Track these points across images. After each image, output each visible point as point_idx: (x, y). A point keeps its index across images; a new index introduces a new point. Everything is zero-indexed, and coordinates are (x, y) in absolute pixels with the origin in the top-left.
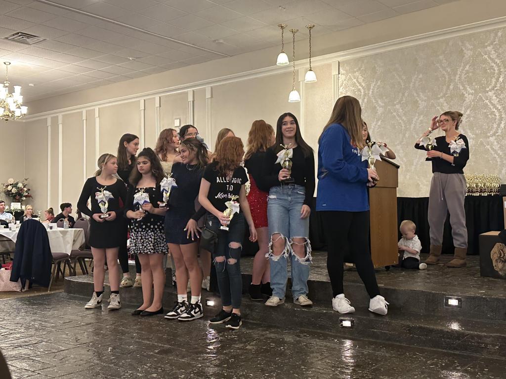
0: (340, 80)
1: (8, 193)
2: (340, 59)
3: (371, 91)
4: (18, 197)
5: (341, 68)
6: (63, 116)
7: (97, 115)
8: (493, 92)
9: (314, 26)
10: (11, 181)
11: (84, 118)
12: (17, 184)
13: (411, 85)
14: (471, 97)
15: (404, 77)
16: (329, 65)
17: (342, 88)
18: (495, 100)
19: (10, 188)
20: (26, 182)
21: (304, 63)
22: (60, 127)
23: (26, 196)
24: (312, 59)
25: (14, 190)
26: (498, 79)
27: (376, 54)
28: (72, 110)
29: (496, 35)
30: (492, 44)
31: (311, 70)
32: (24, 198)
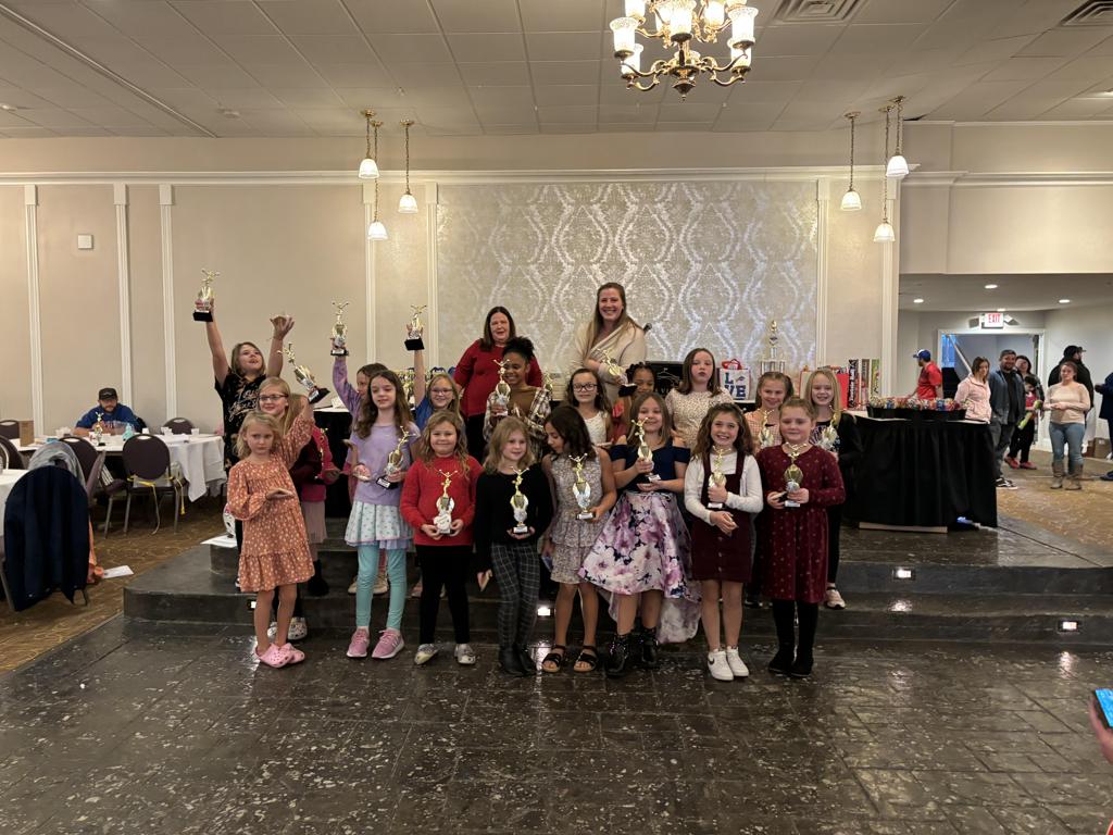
0: (440, 214)
2: (440, 181)
3: (491, 237)
5: (440, 195)
8: (662, 264)
9: (413, 123)
13: (554, 239)
14: (634, 268)
15: (541, 226)
16: (421, 188)
17: (442, 227)
18: (664, 276)
21: (398, 177)
24: (411, 172)
26: (668, 249)
27: (499, 185)
30: (663, 200)
31: (408, 193)
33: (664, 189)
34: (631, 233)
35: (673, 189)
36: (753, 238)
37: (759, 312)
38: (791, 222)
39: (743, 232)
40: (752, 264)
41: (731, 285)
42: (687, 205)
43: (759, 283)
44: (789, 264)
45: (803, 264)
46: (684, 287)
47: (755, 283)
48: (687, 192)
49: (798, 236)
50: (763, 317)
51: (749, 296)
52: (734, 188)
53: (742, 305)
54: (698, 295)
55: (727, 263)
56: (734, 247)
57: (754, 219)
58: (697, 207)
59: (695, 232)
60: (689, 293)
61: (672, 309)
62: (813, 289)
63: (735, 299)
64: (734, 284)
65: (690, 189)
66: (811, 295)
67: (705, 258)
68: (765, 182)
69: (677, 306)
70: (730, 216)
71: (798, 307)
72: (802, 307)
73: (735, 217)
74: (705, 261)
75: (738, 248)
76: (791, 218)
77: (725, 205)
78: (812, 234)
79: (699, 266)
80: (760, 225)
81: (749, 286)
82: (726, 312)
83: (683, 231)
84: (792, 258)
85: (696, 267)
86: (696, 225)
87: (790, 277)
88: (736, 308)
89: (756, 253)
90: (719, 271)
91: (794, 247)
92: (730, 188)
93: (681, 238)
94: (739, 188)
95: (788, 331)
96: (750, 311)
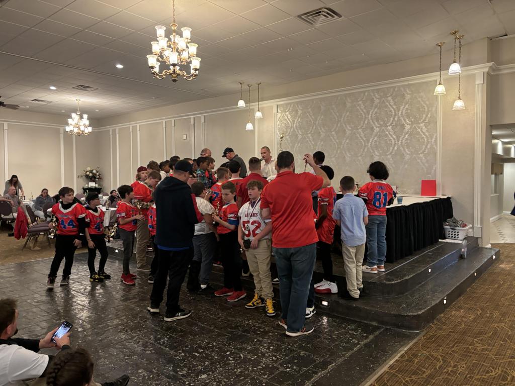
0: (278, 117)
1: (87, 176)
4: (93, 179)
5: (278, 109)
6: (120, 129)
7: (138, 129)
9: (261, 83)
10: (89, 169)
11: (131, 130)
12: (93, 170)
13: (317, 122)
15: (313, 117)
16: (272, 107)
17: (279, 121)
19: (88, 173)
20: (98, 170)
22: (117, 135)
23: (98, 178)
25: (91, 175)
26: (364, 122)
28: (124, 125)
29: (364, 95)
30: (361, 100)
31: (259, 111)
32: (97, 180)
33: (362, 95)
34: (348, 117)
35: (366, 94)
36: (404, 114)
37: (406, 150)
38: (422, 103)
39: (399, 110)
40: (403, 126)
41: (393, 137)
42: (372, 101)
43: (407, 136)
44: (422, 125)
45: (429, 125)
46: (371, 140)
47: (405, 136)
48: (372, 94)
49: (426, 110)
50: (408, 153)
51: (402, 143)
52: (394, 90)
53: (398, 147)
54: (377, 143)
55: (391, 126)
56: (394, 119)
57: (404, 104)
58: (377, 101)
59: (376, 113)
60: (373, 143)
61: (366, 150)
62: (434, 137)
63: (395, 144)
64: (395, 137)
65: (373, 93)
66: (433, 140)
67: (380, 125)
68: (409, 85)
69: (368, 149)
70: (392, 104)
71: (426, 147)
72: (429, 147)
73: (395, 104)
74: (381, 126)
75: (396, 119)
76: (423, 101)
77: (390, 98)
78: (434, 109)
79: (378, 129)
80: (407, 107)
81: (401, 138)
82: (391, 150)
83: (371, 113)
84: (423, 121)
85: (377, 130)
86: (376, 109)
87: (422, 132)
88: (396, 148)
89: (405, 121)
90: (387, 131)
91: (424, 116)
92: (392, 90)
93: (370, 117)
94: (396, 89)
95: (421, 160)
96: (402, 149)
